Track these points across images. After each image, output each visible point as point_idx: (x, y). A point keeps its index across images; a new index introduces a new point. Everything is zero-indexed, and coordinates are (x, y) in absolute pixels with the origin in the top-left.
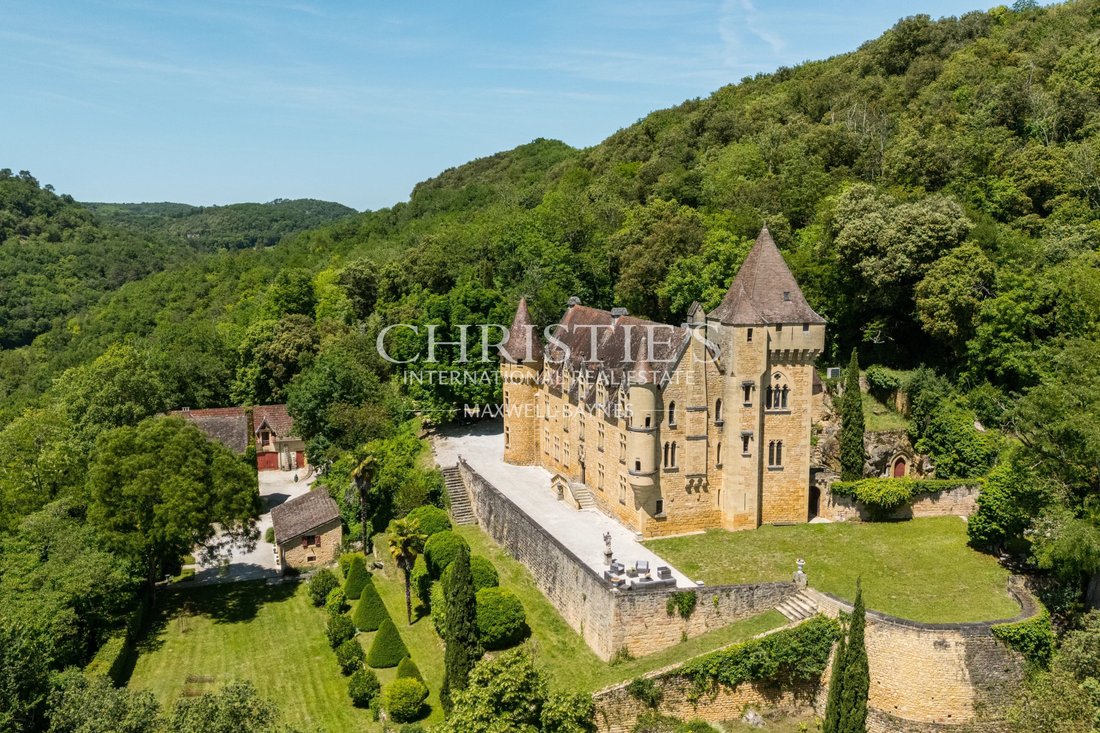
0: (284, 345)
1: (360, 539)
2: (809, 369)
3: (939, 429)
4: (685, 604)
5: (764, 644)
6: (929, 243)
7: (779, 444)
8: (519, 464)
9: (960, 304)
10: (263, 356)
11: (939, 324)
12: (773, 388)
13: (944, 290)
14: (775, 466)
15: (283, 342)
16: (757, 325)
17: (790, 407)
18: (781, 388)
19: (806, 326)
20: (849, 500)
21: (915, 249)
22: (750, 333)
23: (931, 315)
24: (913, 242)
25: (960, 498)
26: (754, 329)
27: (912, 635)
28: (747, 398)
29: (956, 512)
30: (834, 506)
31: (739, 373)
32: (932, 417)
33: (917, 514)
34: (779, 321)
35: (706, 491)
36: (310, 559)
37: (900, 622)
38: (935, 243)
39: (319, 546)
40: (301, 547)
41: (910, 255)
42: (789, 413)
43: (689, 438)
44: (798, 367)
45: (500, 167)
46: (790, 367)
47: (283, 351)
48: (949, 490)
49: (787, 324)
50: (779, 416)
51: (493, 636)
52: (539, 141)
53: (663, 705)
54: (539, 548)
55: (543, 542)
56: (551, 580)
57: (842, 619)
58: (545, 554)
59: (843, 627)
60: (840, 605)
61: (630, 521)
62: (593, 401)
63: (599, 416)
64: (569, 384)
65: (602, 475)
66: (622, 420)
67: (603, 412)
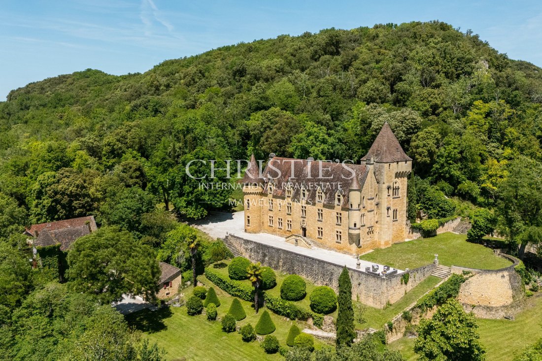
0: (68, 185)
1: (189, 280)
2: (406, 179)
3: (429, 199)
4: (405, 278)
5: (441, 289)
6: (412, 127)
7: (396, 210)
8: (255, 233)
9: (432, 151)
10: (53, 192)
11: (424, 159)
12: (394, 188)
13: (424, 145)
14: (395, 220)
15: (67, 184)
16: (392, 162)
17: (400, 195)
18: (397, 188)
19: (406, 162)
20: (418, 230)
21: (406, 130)
22: (390, 165)
23: (420, 155)
24: (405, 127)
25: (450, 225)
26: (391, 164)
27: (494, 275)
28: (388, 193)
29: (449, 230)
30: (412, 233)
31: (386, 182)
32: (424, 195)
33: (438, 233)
34: (397, 160)
35: (373, 233)
36: (167, 294)
37: (489, 271)
38: (413, 127)
39: (171, 287)
40: (163, 289)
41: (404, 132)
42: (399, 197)
43: (369, 212)
44: (402, 178)
45: (68, 83)
46: (400, 178)
47: (68, 189)
48: (447, 222)
49: (400, 161)
50: (396, 199)
51: (330, 308)
52: (89, 70)
53: (412, 321)
54: (315, 267)
55: (318, 264)
56: (327, 280)
57: (464, 274)
58: (321, 269)
59: (465, 277)
60: (463, 269)
61: (345, 250)
62: (313, 199)
63: (319, 206)
64: (292, 193)
65: (320, 233)
66: (338, 207)
67: (322, 204)
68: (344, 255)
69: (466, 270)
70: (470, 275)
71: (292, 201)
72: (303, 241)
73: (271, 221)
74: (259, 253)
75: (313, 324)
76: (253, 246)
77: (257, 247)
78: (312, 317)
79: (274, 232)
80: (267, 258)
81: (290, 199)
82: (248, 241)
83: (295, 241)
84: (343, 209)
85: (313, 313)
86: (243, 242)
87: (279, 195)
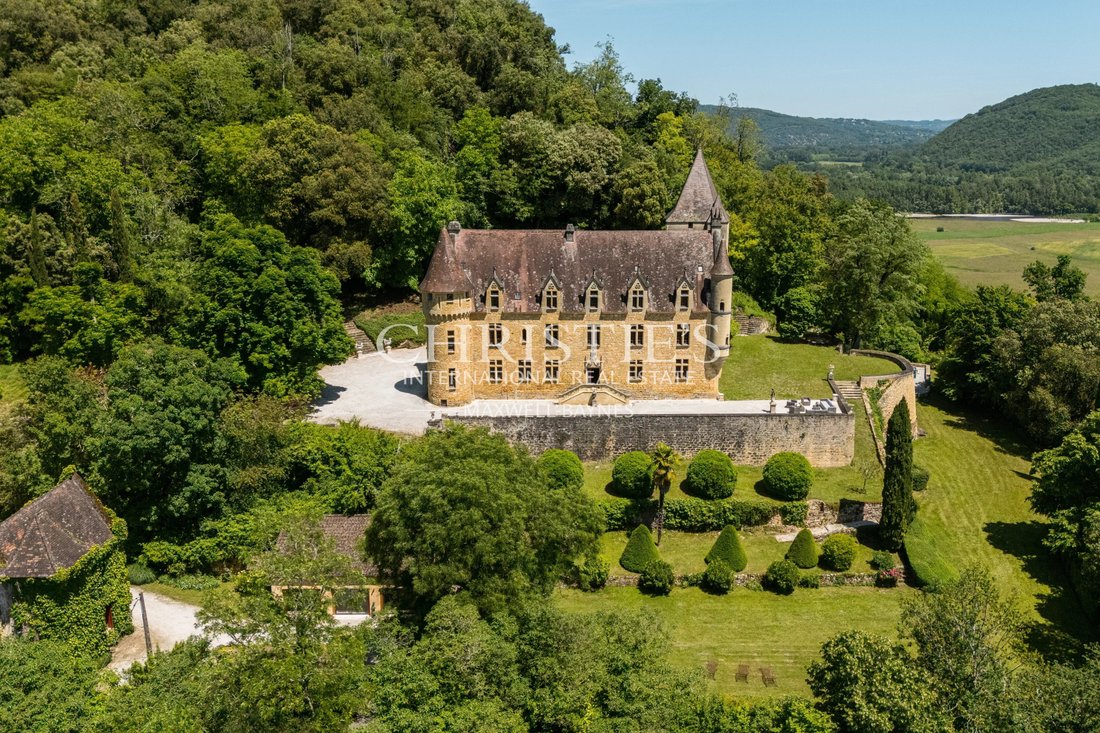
54: (702, 430)
55: (709, 423)
56: (732, 447)
57: (880, 385)
58: (715, 431)
59: (881, 389)
60: (877, 378)
61: (697, 391)
62: (617, 308)
63: (635, 318)
64: (560, 302)
65: (636, 369)
66: (683, 313)
67: (643, 313)
68: (696, 400)
69: (882, 378)
70: (888, 384)
71: (561, 318)
72: (611, 393)
73: (496, 369)
74: (545, 437)
75: (785, 523)
76: (524, 425)
77: (538, 427)
78: (784, 512)
79: (506, 392)
80: (570, 443)
81: (556, 315)
82: (508, 419)
83: (587, 398)
84: (694, 316)
85: (786, 504)
86: (491, 425)
87: (524, 310)
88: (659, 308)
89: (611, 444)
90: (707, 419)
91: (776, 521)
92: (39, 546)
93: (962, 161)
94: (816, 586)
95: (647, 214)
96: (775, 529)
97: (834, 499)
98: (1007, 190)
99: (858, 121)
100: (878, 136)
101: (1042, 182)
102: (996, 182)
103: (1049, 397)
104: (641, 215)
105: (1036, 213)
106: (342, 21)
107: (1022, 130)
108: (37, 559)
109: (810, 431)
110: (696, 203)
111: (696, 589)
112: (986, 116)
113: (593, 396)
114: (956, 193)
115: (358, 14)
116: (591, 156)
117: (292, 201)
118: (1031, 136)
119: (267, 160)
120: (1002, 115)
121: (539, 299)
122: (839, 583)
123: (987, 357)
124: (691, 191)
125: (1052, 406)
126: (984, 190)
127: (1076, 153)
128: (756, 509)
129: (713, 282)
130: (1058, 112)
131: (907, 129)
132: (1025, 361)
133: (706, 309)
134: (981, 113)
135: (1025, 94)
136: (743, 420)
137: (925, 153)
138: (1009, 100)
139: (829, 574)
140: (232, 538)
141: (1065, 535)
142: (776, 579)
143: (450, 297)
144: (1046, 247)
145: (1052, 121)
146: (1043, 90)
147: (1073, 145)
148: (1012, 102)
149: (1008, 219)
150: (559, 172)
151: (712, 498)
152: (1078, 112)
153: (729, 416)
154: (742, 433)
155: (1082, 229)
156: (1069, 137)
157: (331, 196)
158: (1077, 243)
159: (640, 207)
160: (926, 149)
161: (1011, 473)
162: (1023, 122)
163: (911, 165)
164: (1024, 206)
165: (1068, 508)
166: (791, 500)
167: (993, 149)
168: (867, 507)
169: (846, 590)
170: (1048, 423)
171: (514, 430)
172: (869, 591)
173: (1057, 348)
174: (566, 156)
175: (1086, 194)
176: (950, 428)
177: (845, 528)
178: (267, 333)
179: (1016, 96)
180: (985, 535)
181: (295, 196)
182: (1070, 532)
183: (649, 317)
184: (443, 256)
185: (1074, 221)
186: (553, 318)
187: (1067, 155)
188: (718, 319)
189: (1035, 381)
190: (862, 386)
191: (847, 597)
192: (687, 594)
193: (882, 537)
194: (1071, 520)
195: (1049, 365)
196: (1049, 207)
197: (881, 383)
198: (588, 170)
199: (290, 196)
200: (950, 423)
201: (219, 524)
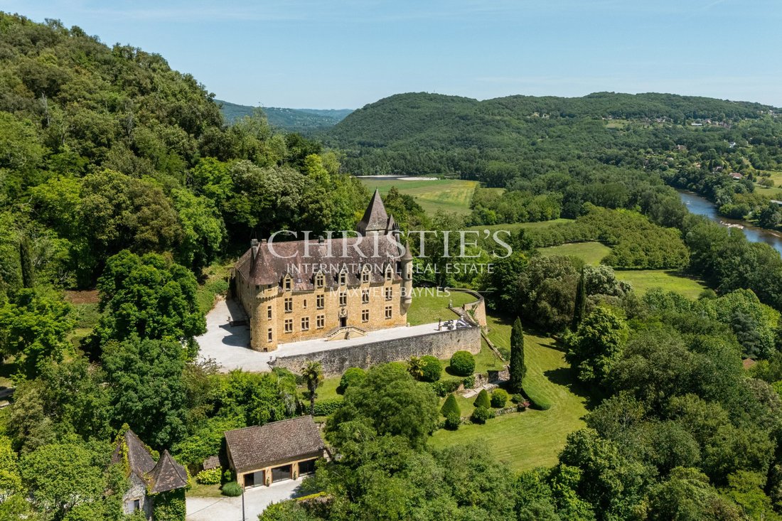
54: (412, 345)
55: (416, 341)
56: (427, 352)
58: (419, 344)
59: (474, 310)
60: (471, 304)
61: (400, 323)
62: (355, 282)
63: (365, 287)
64: (324, 282)
65: (365, 316)
66: (389, 282)
67: (369, 283)
68: (396, 328)
69: (473, 304)
70: (476, 307)
71: (325, 291)
72: (356, 331)
73: (289, 326)
74: (334, 362)
75: (465, 388)
76: (323, 357)
77: (330, 356)
78: (465, 382)
79: (294, 338)
80: (347, 363)
81: (323, 290)
82: (314, 354)
83: (344, 335)
84: (394, 282)
85: (466, 378)
86: (305, 359)
87: (305, 289)
88: (377, 279)
89: (368, 360)
90: (415, 339)
91: (461, 387)
92: (172, 471)
93: (358, 139)
94: (493, 417)
95: (324, 219)
96: (461, 392)
97: (484, 372)
98: (392, 160)
99: (284, 110)
100: (299, 121)
101: (410, 154)
102: (385, 155)
103: (548, 305)
104: (321, 220)
105: (410, 174)
106: (76, 90)
107: (391, 120)
108: (172, 478)
109: (462, 338)
110: (379, 218)
111: (443, 429)
112: (369, 111)
113: (347, 334)
114: (364, 162)
115: (88, 85)
116: (290, 187)
117: (116, 228)
118: (396, 124)
119: (101, 204)
120: (378, 110)
121: (312, 281)
122: (502, 413)
123: (510, 286)
124: (376, 212)
125: (549, 310)
126: (379, 160)
127: (423, 135)
128: (454, 383)
129: (403, 264)
130: (409, 110)
131: (316, 116)
132: (532, 287)
133: (400, 278)
134: (365, 108)
135: (389, 98)
136: (431, 337)
137: (335, 134)
138: (380, 101)
139: (498, 410)
140: (191, 452)
141: (589, 373)
142: (479, 417)
143: (270, 286)
144: (423, 197)
145: (407, 116)
146: (399, 96)
147: (420, 130)
148: (382, 102)
149: (395, 178)
150: (274, 198)
151: (433, 381)
152: (420, 110)
153: (425, 335)
154: (431, 344)
155: (438, 184)
156: (417, 125)
157: (148, 224)
158: (438, 193)
159: (319, 215)
160: (335, 131)
161: (539, 345)
162: (391, 115)
163: (329, 143)
164: (403, 170)
165: (586, 360)
166: (468, 375)
167: (375, 132)
168: (499, 373)
169: (507, 416)
170: (548, 318)
171: (317, 360)
172: (515, 414)
173: (547, 281)
174: (278, 188)
175: (435, 161)
176: (498, 325)
177: (493, 385)
178: (170, 322)
179: (384, 99)
180: (546, 378)
181: (118, 224)
182: (590, 371)
183: (372, 285)
184: (263, 263)
185: (432, 179)
186: (321, 292)
187: (419, 136)
188: (407, 283)
189: (539, 298)
190: (466, 310)
191: (509, 419)
192: (441, 433)
193: (512, 386)
194: (589, 365)
195: (544, 289)
196: (416, 170)
197: (473, 307)
198: (288, 195)
199: (114, 225)
200: (495, 322)
201: (181, 445)
